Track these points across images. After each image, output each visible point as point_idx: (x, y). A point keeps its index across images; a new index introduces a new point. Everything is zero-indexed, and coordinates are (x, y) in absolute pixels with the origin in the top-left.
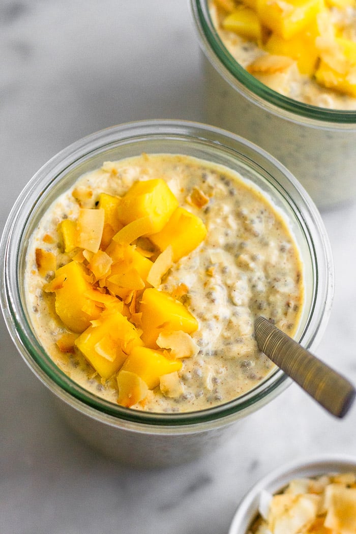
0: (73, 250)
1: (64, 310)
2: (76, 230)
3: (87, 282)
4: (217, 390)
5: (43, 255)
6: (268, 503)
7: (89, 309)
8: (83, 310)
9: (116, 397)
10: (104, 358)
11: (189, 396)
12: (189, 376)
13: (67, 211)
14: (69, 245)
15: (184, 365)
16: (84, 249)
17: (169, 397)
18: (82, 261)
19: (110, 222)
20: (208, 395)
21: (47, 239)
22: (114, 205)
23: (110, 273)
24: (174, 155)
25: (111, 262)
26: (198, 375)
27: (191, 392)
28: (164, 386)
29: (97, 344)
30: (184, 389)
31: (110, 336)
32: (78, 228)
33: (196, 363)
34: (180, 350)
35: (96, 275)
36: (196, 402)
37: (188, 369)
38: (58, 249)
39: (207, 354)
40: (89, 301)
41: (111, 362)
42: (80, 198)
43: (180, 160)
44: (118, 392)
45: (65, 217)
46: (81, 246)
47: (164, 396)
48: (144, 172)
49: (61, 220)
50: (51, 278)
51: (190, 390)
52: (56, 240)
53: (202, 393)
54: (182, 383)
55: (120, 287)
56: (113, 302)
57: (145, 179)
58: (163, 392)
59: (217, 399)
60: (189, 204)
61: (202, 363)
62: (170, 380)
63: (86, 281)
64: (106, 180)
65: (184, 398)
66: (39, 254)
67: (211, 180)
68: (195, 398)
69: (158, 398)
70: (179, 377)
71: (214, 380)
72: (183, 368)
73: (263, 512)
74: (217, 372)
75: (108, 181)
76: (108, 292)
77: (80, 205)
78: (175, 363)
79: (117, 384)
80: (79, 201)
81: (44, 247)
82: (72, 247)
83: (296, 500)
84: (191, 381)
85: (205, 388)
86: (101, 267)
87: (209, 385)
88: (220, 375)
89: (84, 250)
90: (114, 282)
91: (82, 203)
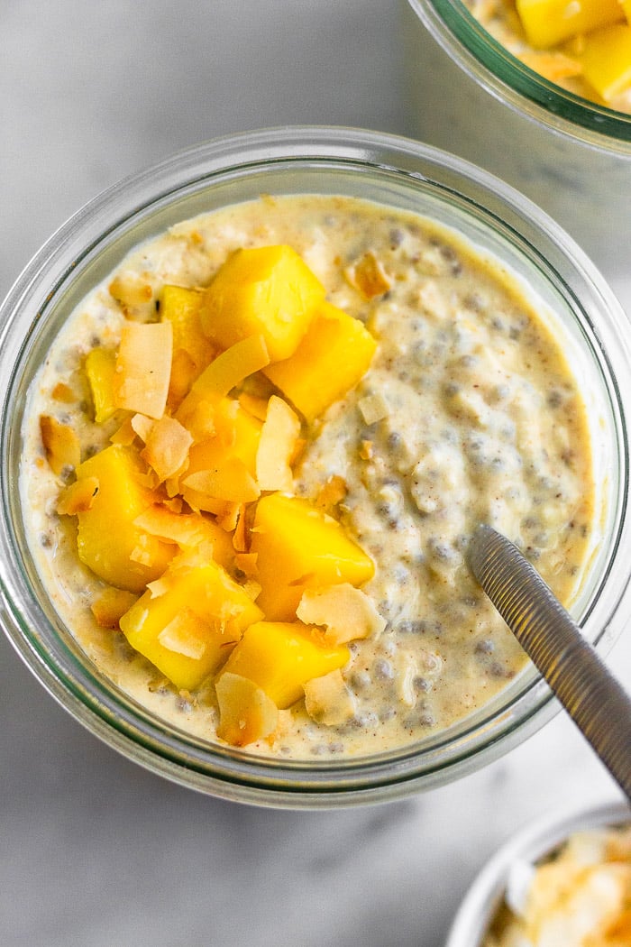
0: (111, 416)
1: (96, 555)
2: (115, 372)
3: (141, 486)
4: (425, 705)
5: (53, 431)
6: (525, 885)
7: (144, 555)
8: (133, 558)
9: (215, 724)
10: (182, 655)
11: (365, 721)
12: (366, 677)
13: (100, 329)
14: (103, 408)
15: (353, 655)
16: (135, 413)
17: (325, 725)
18: (130, 442)
19: (186, 346)
20: (407, 715)
21: (60, 393)
22: (191, 308)
23: (187, 468)
24: (329, 197)
25: (190, 441)
26: (385, 676)
27: (370, 709)
28: (315, 702)
29: (165, 631)
30: (355, 704)
31: (190, 611)
32: (119, 369)
33: (380, 649)
34: (344, 625)
35: (159, 474)
36: (380, 732)
37: (362, 663)
38: (82, 413)
39: (402, 630)
40: (144, 537)
41: (196, 660)
42: (126, 299)
43: (339, 205)
44: (218, 713)
45: (96, 342)
46: (129, 406)
47: (316, 723)
48: (258, 232)
49: (87, 348)
50: (71, 477)
51: (369, 707)
52: (79, 395)
53: (392, 711)
54: (351, 693)
55: (209, 497)
56: (197, 534)
57: (259, 244)
58: (312, 715)
59: (424, 723)
60: (350, 286)
61: (391, 646)
62: (324, 689)
63: (139, 484)
64: (178, 257)
65: (355, 724)
66: (45, 426)
67: (409, 244)
68: (378, 723)
69: (301, 723)
70: (344, 679)
71: (419, 683)
72: (351, 660)
73: (515, 901)
74: (424, 666)
75: (183, 259)
76: (186, 509)
77: (126, 313)
78: (335, 656)
79: (215, 697)
80: (124, 306)
81: (55, 410)
82: (109, 410)
83: (582, 878)
84: (370, 688)
85: (400, 701)
86: (168, 453)
87: (408, 695)
88: (431, 673)
89: (133, 414)
90: (196, 487)
91: (130, 310)
